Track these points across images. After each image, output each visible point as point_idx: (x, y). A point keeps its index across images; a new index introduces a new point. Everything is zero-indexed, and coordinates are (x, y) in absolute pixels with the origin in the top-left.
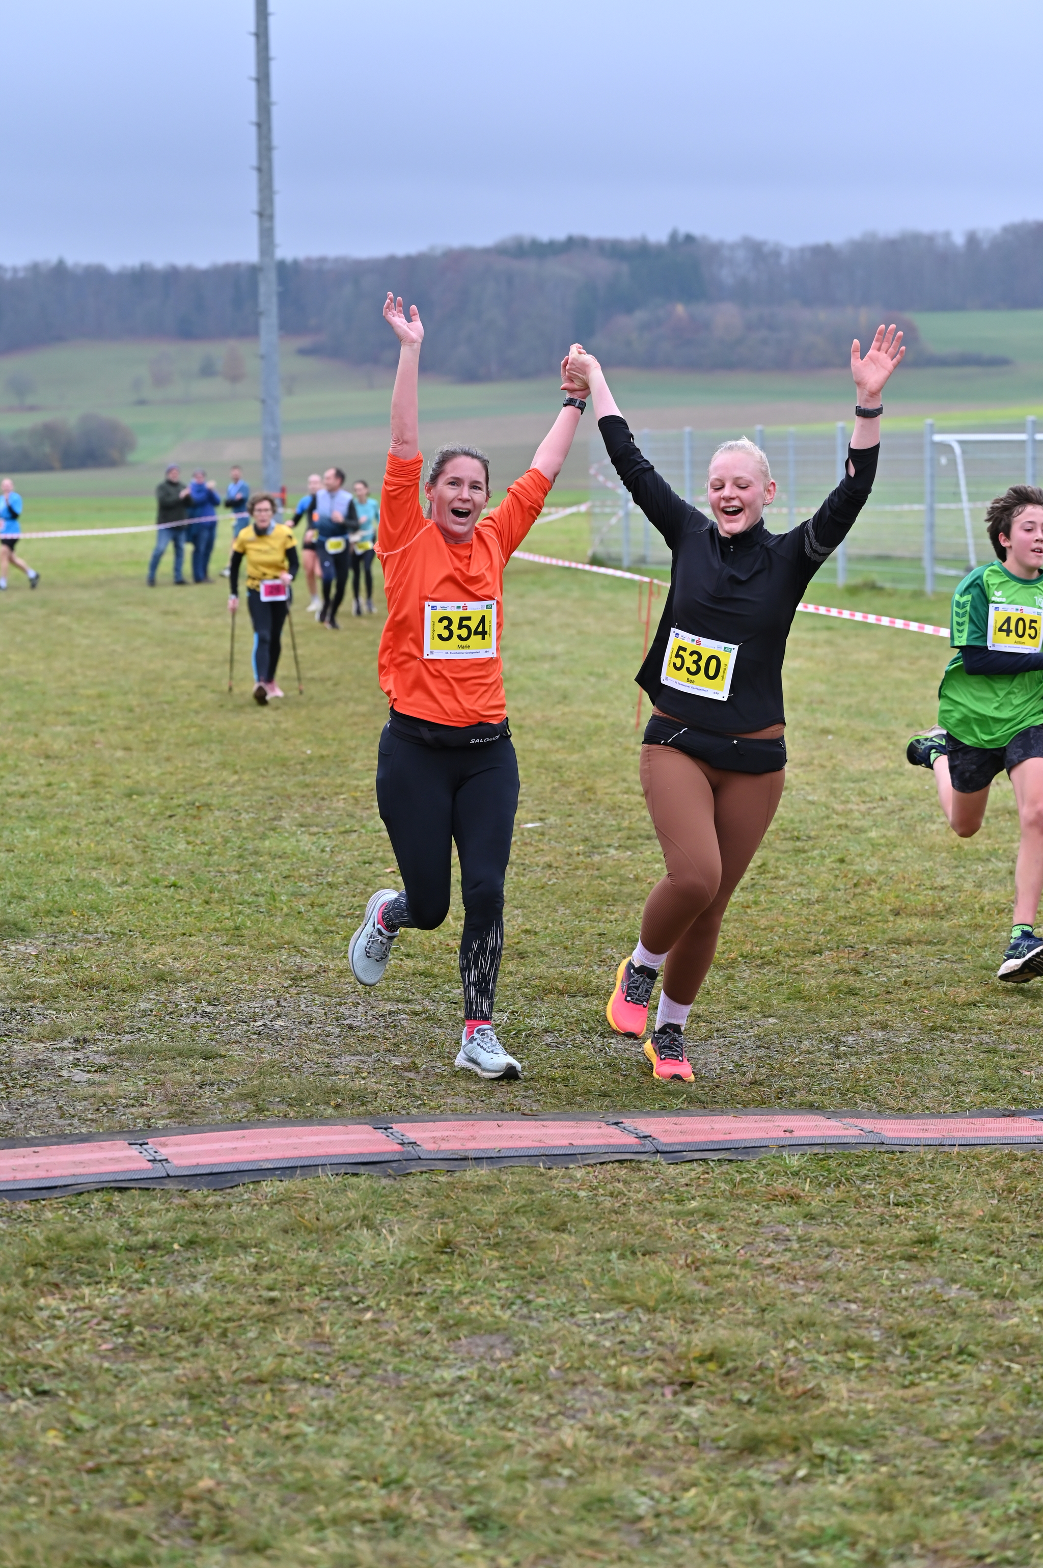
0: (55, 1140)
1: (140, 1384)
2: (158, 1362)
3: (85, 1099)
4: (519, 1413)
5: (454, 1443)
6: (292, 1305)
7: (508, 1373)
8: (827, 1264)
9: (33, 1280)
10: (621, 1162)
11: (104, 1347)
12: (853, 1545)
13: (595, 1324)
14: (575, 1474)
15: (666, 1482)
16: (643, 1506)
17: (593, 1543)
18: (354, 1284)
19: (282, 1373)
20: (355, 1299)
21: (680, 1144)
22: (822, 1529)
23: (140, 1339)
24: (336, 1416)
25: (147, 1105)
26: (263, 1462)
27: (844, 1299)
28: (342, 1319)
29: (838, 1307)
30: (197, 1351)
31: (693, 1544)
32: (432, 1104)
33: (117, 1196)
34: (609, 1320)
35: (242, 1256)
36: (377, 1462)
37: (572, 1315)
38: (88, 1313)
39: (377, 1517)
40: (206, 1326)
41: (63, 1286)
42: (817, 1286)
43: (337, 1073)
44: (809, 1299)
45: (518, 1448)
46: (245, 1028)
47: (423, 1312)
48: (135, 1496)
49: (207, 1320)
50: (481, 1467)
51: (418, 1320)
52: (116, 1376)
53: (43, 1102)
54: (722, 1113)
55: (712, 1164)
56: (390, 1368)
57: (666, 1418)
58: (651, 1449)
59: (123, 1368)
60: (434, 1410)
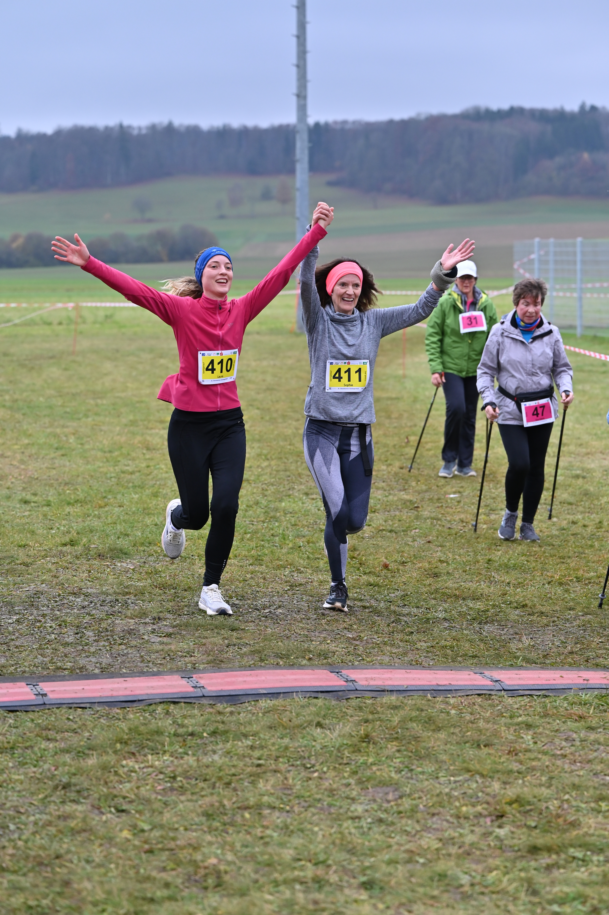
0: (138, 674)
1: (178, 808)
2: (190, 797)
3: (157, 652)
4: (399, 829)
5: (357, 843)
6: (271, 768)
7: (395, 807)
8: (595, 754)
9: (119, 750)
10: (479, 695)
11: (159, 788)
12: (584, 903)
13: (450, 783)
14: (427, 862)
15: (480, 868)
16: (465, 879)
17: (433, 897)
18: (309, 758)
19: (262, 803)
20: (309, 766)
21: (518, 685)
22: (567, 894)
23: (180, 784)
24: (291, 828)
25: (194, 656)
26: (245, 850)
27: (602, 774)
28: (300, 776)
29: (598, 778)
30: (213, 791)
31: (491, 899)
32: (368, 659)
33: (172, 707)
34: (458, 781)
35: (244, 741)
36: (312, 852)
37: (437, 778)
38: (150, 770)
39: (310, 881)
40: (220, 778)
41: (137, 754)
42: (587, 766)
43: (312, 641)
44: (581, 773)
45: (395, 847)
46: (258, 613)
47: (348, 773)
48: (171, 865)
49: (221, 774)
50: (372, 856)
51: (344, 777)
52: (165, 803)
53: (132, 653)
54: (548, 669)
55: (535, 697)
56: (325, 803)
57: (485, 834)
58: (474, 850)
59: (169, 799)
60: (349, 826)
